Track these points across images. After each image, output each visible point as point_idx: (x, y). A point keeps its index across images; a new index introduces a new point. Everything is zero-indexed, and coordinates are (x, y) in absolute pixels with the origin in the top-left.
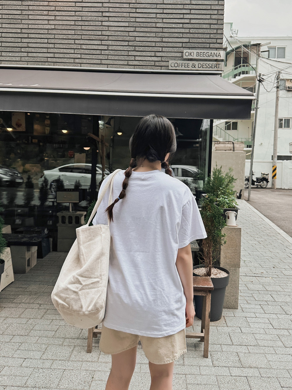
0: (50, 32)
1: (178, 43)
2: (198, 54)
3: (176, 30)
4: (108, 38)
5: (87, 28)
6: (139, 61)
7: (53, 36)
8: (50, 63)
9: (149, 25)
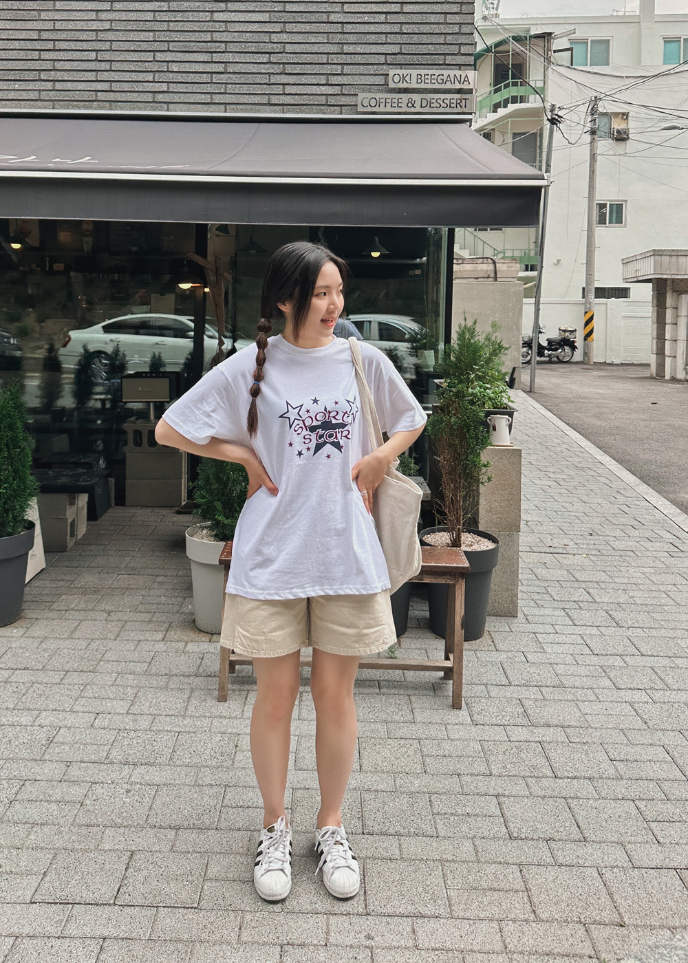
0: (102, 36)
1: (377, 56)
2: (420, 79)
3: (372, 28)
4: (226, 48)
5: (179, 26)
6: (293, 96)
7: (107, 46)
8: (101, 104)
9: (313, 18)
